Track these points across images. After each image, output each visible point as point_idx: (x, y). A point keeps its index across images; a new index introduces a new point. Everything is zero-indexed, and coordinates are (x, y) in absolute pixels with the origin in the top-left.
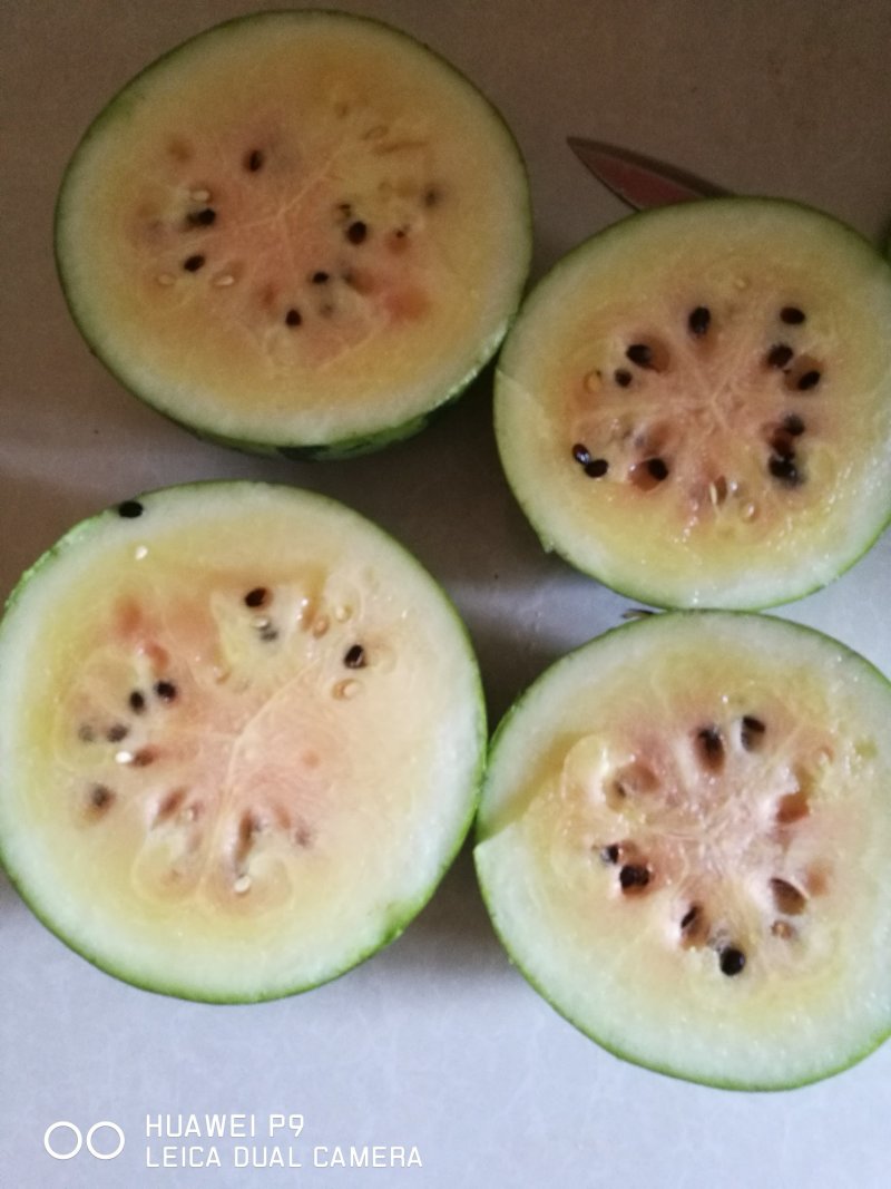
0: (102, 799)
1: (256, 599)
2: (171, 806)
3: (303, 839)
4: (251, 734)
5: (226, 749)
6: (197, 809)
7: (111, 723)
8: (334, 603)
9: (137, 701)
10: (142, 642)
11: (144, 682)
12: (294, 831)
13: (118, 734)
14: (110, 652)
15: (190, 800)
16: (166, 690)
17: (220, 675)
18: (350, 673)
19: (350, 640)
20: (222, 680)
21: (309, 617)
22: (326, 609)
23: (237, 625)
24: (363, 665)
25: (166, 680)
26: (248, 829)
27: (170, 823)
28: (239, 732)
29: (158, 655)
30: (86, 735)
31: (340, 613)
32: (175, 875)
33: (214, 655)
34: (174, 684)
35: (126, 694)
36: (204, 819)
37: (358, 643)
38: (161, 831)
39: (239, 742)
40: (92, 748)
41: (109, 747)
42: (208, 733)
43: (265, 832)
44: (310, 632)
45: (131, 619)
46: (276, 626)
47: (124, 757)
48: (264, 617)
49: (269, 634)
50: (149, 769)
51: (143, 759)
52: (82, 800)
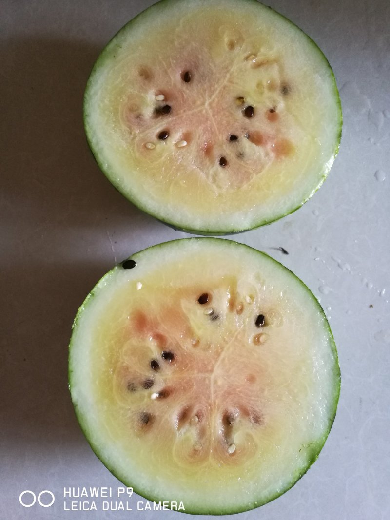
0: (147, 420)
1: (203, 299)
2: (184, 416)
3: (257, 420)
4: (218, 371)
5: (207, 381)
6: (198, 415)
7: (143, 379)
8: (244, 295)
9: (155, 365)
10: (150, 333)
11: (156, 354)
12: (251, 417)
13: (149, 384)
14: (134, 341)
15: (195, 411)
16: (168, 356)
17: (194, 343)
18: (261, 330)
19: (256, 313)
20: (196, 345)
21: (232, 304)
22: (240, 299)
23: (197, 315)
24: (266, 325)
25: (167, 351)
26: (227, 420)
27: (187, 426)
28: (212, 371)
29: (160, 338)
30: (131, 388)
31: (248, 299)
32: (195, 452)
33: (189, 332)
34: (172, 352)
35: (147, 362)
36: (204, 420)
37: (261, 314)
38: (183, 430)
39: (213, 376)
40: (137, 395)
41: (146, 392)
42: (195, 375)
43: (238, 420)
44: (235, 312)
45: (141, 322)
46: (217, 312)
47: (155, 396)
48: (210, 308)
49: (214, 317)
50: (169, 399)
51: (164, 394)
52: (137, 423)
